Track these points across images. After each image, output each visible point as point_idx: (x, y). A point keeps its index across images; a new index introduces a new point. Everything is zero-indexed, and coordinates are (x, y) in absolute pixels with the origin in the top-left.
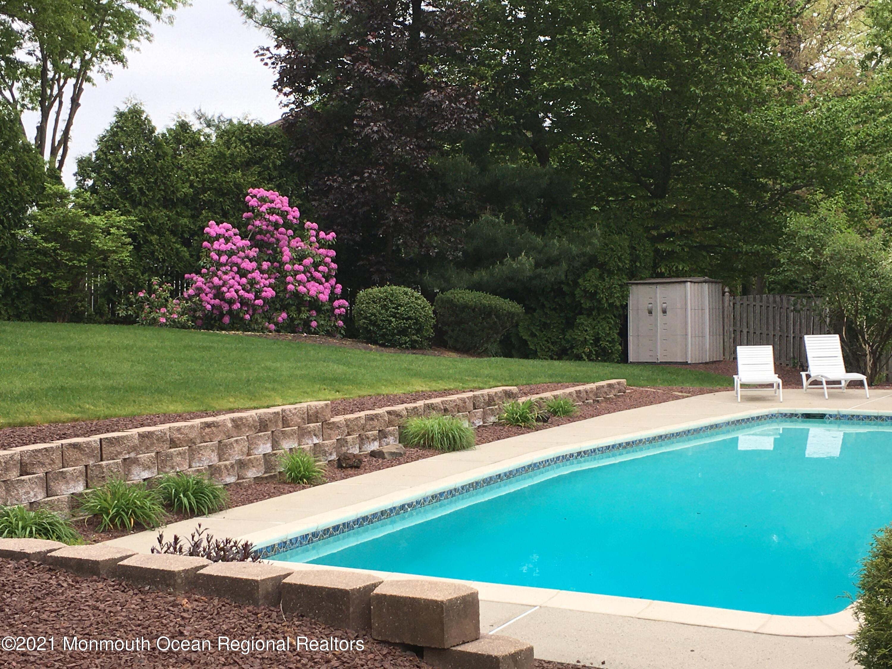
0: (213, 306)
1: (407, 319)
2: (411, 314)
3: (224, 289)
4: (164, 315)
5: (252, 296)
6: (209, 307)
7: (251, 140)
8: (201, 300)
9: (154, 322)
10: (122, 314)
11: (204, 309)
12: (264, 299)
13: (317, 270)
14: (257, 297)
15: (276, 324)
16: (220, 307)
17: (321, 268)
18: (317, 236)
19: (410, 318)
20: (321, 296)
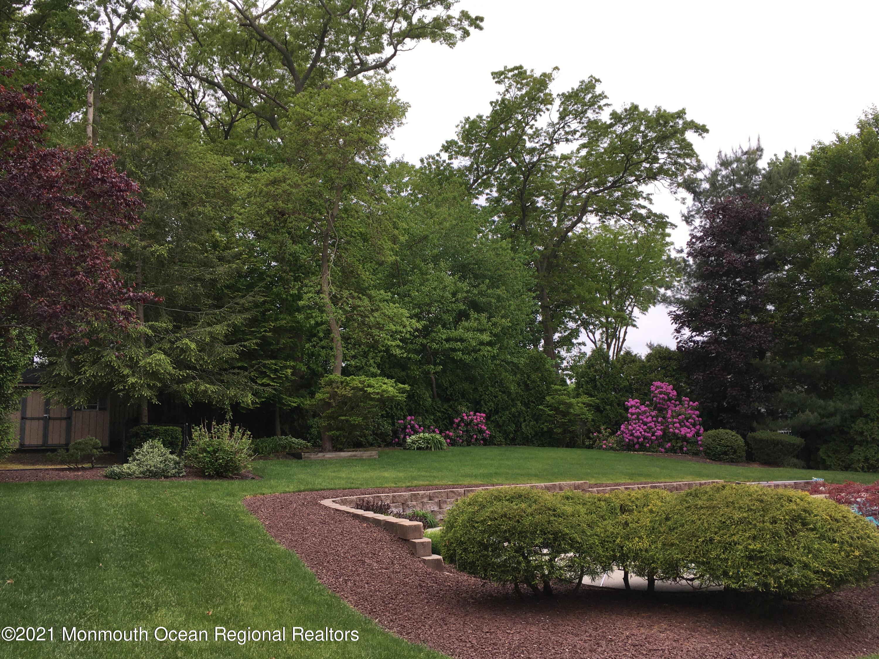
0: (629, 440)
1: (726, 447)
2: (729, 444)
3: (634, 431)
4: (605, 444)
5: (650, 435)
6: (627, 440)
7: (660, 357)
8: (623, 437)
9: (600, 448)
10: (587, 443)
11: (624, 441)
12: (657, 436)
13: (687, 421)
14: (652, 436)
15: (665, 449)
16: (633, 441)
17: (690, 420)
18: (688, 404)
19: (728, 446)
20: (688, 435)
